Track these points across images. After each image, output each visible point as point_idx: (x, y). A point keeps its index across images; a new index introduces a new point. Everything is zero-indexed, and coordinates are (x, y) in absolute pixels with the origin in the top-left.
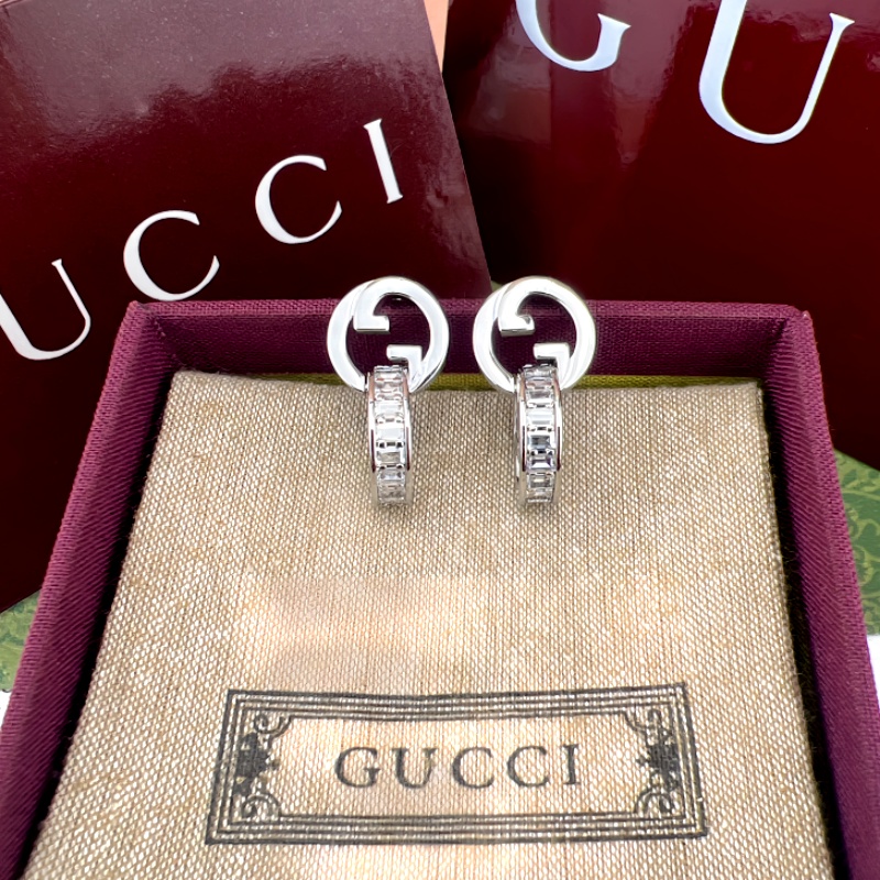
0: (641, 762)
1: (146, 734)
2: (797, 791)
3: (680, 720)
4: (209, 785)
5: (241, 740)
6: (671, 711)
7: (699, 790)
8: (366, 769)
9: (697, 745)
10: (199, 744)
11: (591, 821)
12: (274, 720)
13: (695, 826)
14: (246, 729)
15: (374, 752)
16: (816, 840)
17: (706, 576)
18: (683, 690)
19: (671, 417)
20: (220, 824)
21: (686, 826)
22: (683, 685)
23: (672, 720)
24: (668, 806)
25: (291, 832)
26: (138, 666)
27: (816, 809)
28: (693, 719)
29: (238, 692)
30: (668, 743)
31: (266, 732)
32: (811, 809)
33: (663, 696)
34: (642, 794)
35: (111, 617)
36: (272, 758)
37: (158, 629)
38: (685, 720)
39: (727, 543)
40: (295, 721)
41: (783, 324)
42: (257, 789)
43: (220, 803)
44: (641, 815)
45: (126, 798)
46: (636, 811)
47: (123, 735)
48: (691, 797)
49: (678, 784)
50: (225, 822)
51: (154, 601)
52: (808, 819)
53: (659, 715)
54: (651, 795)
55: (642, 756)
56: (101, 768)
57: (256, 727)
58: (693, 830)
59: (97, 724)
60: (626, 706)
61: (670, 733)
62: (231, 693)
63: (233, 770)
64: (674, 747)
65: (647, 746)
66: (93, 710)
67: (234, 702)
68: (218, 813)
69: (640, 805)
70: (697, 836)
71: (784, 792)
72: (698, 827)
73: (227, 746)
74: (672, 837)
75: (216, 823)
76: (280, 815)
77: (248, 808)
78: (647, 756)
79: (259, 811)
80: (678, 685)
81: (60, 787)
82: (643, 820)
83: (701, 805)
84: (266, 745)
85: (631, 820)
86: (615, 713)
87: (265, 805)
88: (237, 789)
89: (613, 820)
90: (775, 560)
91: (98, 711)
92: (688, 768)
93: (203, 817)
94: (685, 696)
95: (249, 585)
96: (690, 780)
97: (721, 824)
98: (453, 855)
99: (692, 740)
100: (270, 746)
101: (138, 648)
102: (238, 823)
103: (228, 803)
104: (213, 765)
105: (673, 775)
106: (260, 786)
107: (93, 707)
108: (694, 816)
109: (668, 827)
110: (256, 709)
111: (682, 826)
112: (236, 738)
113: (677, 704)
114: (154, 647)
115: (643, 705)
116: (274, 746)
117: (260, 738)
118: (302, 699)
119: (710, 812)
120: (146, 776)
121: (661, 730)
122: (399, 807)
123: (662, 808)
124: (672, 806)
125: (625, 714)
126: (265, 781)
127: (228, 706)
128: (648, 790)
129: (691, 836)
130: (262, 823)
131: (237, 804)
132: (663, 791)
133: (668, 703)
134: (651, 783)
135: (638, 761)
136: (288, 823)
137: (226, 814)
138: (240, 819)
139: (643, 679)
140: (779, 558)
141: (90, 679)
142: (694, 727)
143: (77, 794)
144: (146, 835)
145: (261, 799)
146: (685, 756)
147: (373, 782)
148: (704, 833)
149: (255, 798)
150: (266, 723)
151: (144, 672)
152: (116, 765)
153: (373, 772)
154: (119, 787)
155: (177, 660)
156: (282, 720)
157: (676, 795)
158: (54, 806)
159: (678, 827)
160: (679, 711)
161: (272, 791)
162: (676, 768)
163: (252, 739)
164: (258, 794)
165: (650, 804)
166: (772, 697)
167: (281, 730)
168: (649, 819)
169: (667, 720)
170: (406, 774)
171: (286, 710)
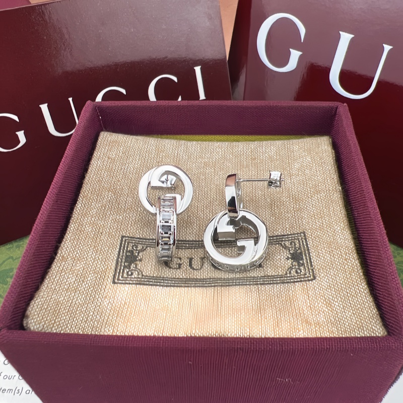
0: (288, 258)
1: (89, 246)
2: (351, 259)
3: (303, 244)
4: (114, 265)
5: (127, 251)
6: (299, 241)
7: (311, 266)
8: (177, 264)
9: (310, 251)
10: (110, 251)
11: (268, 278)
12: (140, 247)
13: (310, 277)
14: (129, 249)
15: (180, 259)
16: (359, 274)
17: (312, 196)
18: (304, 234)
19: (296, 148)
20: (119, 277)
21: (307, 277)
22: (304, 233)
23: (300, 244)
24: (299, 272)
25: (147, 281)
26: (86, 224)
27: (359, 264)
28: (308, 243)
29: (125, 237)
30: (299, 251)
31: (137, 250)
32: (357, 264)
33: (296, 237)
34: (288, 269)
35: (76, 208)
36: (139, 258)
37: (94, 213)
38: (305, 244)
39: (320, 185)
40: (148, 248)
41: (337, 108)
42: (133, 267)
43: (118, 271)
44: (288, 275)
45: (81, 266)
46: (286, 274)
47: (80, 245)
48: (309, 268)
49: (303, 264)
50: (120, 277)
51: (93, 204)
52: (356, 267)
53: (295, 243)
54: (292, 269)
55: (288, 257)
56: (71, 255)
57: (133, 248)
58: (310, 278)
59: (70, 241)
60: (281, 241)
61: (299, 249)
62: (123, 237)
63: (124, 260)
64: (301, 253)
65: (290, 253)
66: (69, 237)
67: (124, 239)
68: (118, 274)
69: (288, 272)
70: (312, 280)
71: (346, 260)
72: (312, 277)
73: (121, 253)
74: (301, 281)
75: (117, 277)
76: (143, 275)
77: (130, 273)
78: (290, 256)
79: (134, 274)
80: (302, 233)
81: (55, 260)
82: (289, 277)
83: (313, 270)
84: (137, 254)
85: (285, 277)
86: (277, 244)
87: (137, 272)
88: (125, 267)
89: (277, 278)
90: (339, 189)
91: (70, 237)
92: (307, 259)
93: (112, 275)
94: (305, 236)
95: (130, 202)
96: (308, 262)
97: (320, 275)
98: (213, 290)
99: (308, 250)
100: (138, 254)
101: (86, 219)
102: (125, 278)
103: (122, 271)
104: (116, 259)
105: (301, 262)
106: (134, 266)
107: (69, 236)
108: (310, 274)
109: (299, 278)
110: (133, 243)
111: (305, 277)
112: (125, 251)
113: (302, 239)
114: (93, 219)
115: (288, 241)
116: (140, 255)
117: (135, 252)
118: (151, 241)
119: (316, 272)
120: (89, 260)
121: (295, 248)
122: (191, 276)
123: (297, 272)
124: (301, 271)
125: (281, 244)
126: (136, 265)
127: (122, 241)
128: (291, 267)
129: (309, 280)
130: (135, 278)
131: (125, 271)
132: (297, 267)
133: (298, 239)
134: (292, 265)
135: (287, 258)
136: (146, 279)
137: (121, 274)
138: (126, 276)
139: (288, 232)
140: (340, 188)
141: (67, 227)
142: (309, 246)
143: (62, 263)
144: (89, 279)
145: (134, 270)
146: (306, 255)
147: (180, 267)
148: (315, 278)
149: (132, 270)
150: (137, 247)
151: (89, 227)
152: (77, 255)
153: (180, 265)
154: (78, 262)
155: (101, 224)
156: (143, 247)
157: (302, 268)
158: (53, 265)
159: (303, 278)
160: (302, 241)
161: (139, 268)
162: (302, 259)
163: (132, 252)
164: (134, 269)
165: (292, 272)
166: (339, 231)
167: (143, 250)
168: (292, 276)
169: (298, 244)
170: (193, 266)
171: (144, 244)
